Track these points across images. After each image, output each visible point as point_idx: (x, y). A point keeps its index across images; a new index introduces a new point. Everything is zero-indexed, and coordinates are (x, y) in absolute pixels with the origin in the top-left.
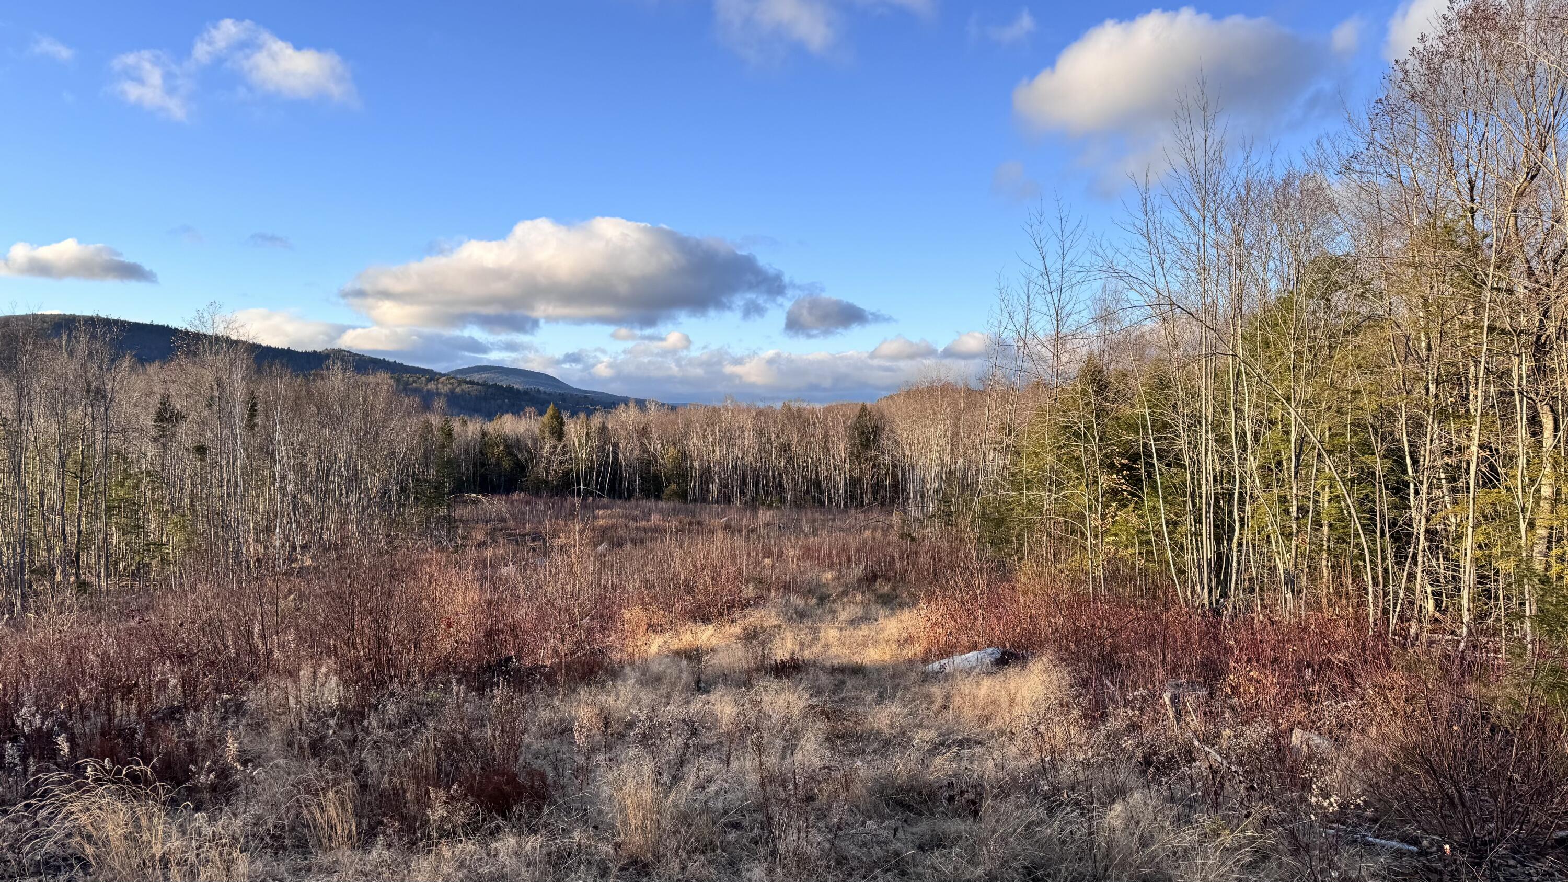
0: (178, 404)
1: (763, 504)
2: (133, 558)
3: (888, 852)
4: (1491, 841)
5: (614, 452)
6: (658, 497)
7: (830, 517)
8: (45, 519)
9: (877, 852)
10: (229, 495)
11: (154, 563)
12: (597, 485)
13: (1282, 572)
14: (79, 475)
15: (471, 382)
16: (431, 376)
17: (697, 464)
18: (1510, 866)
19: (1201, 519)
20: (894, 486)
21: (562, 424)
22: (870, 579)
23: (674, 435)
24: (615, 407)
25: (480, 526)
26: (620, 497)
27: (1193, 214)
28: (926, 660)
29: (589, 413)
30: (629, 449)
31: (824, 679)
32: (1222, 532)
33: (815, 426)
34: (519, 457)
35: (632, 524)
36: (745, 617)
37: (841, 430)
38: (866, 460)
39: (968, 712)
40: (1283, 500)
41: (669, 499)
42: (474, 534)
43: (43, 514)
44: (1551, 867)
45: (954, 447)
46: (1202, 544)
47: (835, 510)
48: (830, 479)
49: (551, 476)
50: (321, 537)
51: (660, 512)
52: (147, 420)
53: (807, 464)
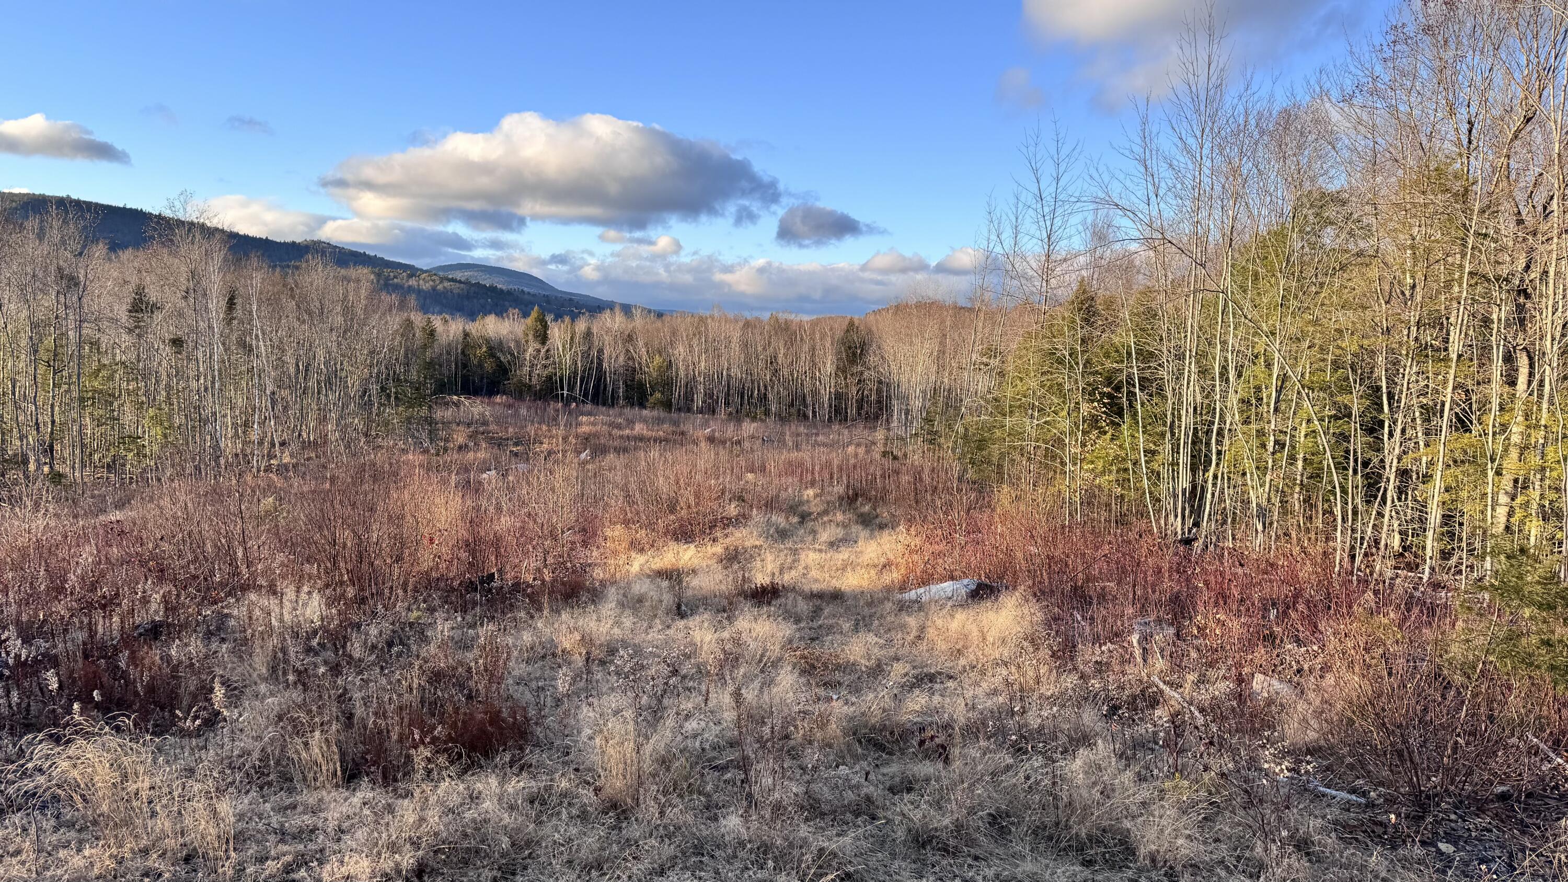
0: (153, 295)
1: (747, 415)
2: (108, 450)
3: (859, 795)
4: (1436, 795)
5: (598, 358)
6: (642, 405)
7: (814, 431)
8: (17, 407)
9: (850, 796)
10: (206, 389)
11: (130, 456)
12: (580, 391)
13: (1254, 505)
14: (52, 364)
15: (453, 280)
16: (413, 271)
17: (682, 373)
18: (1451, 821)
19: (1178, 448)
20: (879, 402)
21: (545, 327)
22: (851, 499)
23: (660, 343)
24: (600, 312)
25: (461, 428)
26: (604, 404)
27: (1191, 141)
28: (903, 588)
29: (574, 317)
30: (614, 355)
31: (803, 607)
32: (1199, 462)
33: (802, 339)
34: (502, 359)
35: (615, 432)
36: (727, 536)
37: (828, 345)
38: (852, 375)
39: (942, 646)
40: (1261, 433)
41: (654, 407)
42: (455, 436)
43: (15, 402)
44: (1490, 823)
45: (941, 368)
46: (1178, 473)
47: (819, 424)
48: (815, 393)
49: (534, 381)
50: (300, 435)
51: (645, 420)
52: (122, 312)
53: (793, 377)
